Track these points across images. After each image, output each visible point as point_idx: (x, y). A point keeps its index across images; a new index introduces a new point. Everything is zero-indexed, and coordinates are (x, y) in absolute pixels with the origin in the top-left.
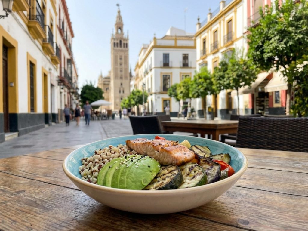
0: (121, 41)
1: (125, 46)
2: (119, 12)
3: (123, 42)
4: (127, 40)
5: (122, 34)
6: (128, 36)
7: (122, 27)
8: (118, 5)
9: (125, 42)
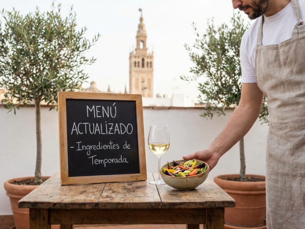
0: (143, 60)
1: (149, 65)
2: (141, 19)
3: (146, 60)
4: (151, 57)
5: (145, 49)
6: (153, 52)
7: (146, 40)
8: (140, 10)
9: (149, 60)
